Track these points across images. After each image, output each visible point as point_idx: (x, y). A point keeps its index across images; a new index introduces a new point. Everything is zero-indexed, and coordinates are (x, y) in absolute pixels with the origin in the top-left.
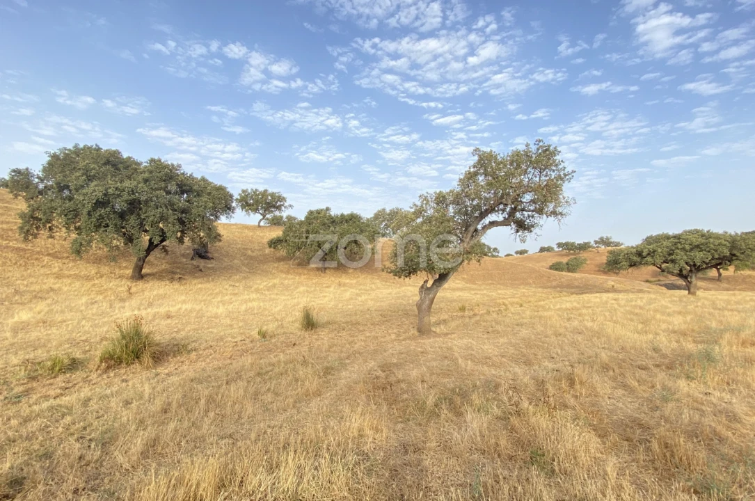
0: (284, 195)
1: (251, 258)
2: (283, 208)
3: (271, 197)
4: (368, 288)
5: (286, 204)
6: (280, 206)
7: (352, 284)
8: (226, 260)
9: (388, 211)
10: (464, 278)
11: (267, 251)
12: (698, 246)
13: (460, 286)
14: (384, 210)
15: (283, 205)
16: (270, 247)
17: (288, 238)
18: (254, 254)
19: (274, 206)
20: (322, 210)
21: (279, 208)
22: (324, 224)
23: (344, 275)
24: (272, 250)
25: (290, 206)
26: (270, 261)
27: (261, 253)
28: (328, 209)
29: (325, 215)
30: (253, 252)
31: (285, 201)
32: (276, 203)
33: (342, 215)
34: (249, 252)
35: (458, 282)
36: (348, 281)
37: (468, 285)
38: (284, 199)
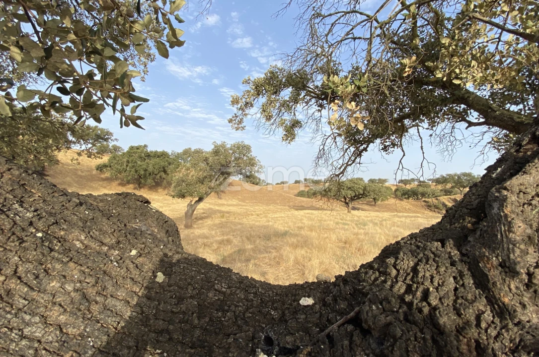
0: (111, 131)
1: (81, 177)
2: (110, 140)
3: (101, 132)
4: (170, 202)
5: (112, 138)
6: (108, 139)
7: (159, 199)
8: (59, 177)
9: (193, 150)
10: (239, 199)
11: (95, 172)
12: (350, 188)
13: (235, 203)
14: (190, 149)
15: (110, 138)
16: (97, 169)
17: (112, 164)
18: (84, 174)
19: (102, 139)
20: (141, 146)
21: (106, 140)
22: (141, 158)
23: (154, 193)
24: (98, 171)
25: (116, 139)
26: (95, 180)
27: (89, 173)
28: (145, 146)
29: (143, 150)
30: (82, 172)
31: (112, 136)
32: (105, 136)
33: (156, 152)
34: (80, 173)
35: (234, 200)
36: (156, 197)
37: (240, 203)
38: (111, 134)
